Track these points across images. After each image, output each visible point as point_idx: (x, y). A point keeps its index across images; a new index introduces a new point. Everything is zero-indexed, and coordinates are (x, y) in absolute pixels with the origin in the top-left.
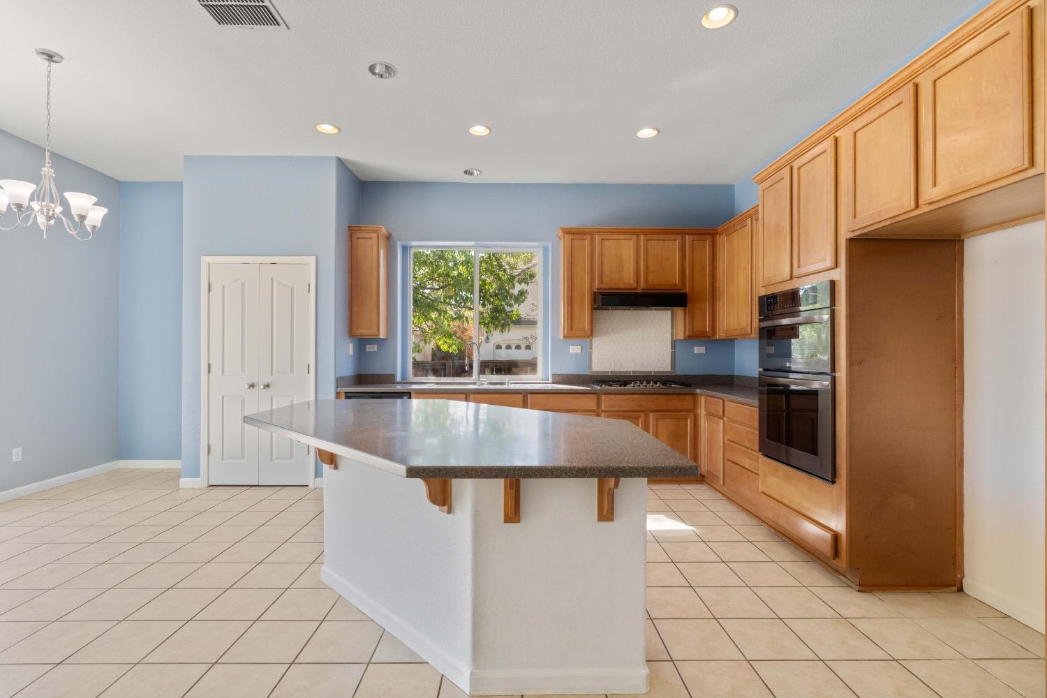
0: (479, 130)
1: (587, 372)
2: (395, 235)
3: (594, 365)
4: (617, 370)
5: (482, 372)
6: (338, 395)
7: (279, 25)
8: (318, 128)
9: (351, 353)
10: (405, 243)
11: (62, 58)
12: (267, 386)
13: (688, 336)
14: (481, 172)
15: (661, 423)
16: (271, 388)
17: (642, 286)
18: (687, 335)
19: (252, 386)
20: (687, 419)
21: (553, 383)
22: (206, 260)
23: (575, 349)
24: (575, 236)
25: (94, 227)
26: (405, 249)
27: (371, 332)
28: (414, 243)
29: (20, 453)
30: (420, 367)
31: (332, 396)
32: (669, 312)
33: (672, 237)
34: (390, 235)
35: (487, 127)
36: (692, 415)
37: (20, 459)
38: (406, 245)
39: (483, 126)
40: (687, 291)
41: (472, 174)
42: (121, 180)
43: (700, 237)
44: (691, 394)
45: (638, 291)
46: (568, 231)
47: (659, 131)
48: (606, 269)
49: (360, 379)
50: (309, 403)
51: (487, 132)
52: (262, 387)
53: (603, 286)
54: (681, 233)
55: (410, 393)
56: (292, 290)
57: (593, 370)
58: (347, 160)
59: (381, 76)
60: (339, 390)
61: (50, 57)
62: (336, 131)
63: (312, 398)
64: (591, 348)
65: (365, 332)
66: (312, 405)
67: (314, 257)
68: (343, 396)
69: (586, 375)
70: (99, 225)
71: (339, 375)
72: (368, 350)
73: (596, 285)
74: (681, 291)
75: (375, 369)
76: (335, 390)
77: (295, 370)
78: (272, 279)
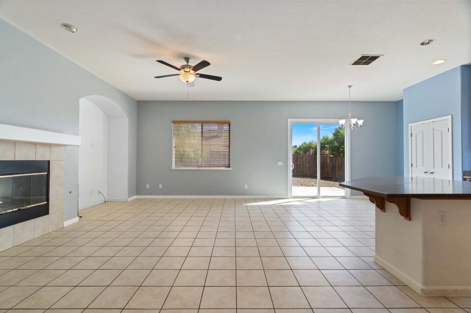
6: (464, 179)
7: (380, 57)
8: (434, 63)
11: (352, 86)
12: (432, 173)
16: (434, 174)
19: (426, 172)
22: (410, 125)
25: (360, 126)
31: (461, 180)
42: (396, 101)
52: (429, 173)
56: (442, 132)
60: (465, 177)
62: (443, 61)
63: (451, 179)
67: (451, 116)
68: (467, 180)
70: (361, 125)
71: (465, 170)
76: (463, 177)
77: (443, 167)
78: (433, 128)
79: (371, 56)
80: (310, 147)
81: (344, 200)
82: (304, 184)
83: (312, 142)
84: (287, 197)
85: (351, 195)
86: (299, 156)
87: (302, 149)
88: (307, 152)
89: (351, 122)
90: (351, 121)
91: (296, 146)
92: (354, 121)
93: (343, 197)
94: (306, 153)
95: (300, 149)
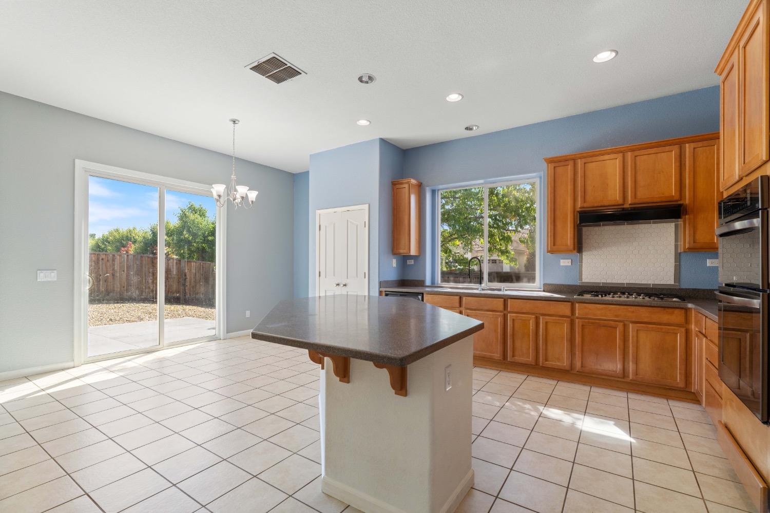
0: (454, 97)
1: (578, 283)
2: (424, 183)
3: (584, 277)
4: (609, 281)
5: (490, 281)
6: (381, 293)
7: (301, 74)
8: (358, 123)
9: (394, 265)
10: (434, 188)
11: (239, 121)
12: (345, 285)
13: (689, 248)
14: (478, 127)
15: (642, 335)
16: (347, 287)
17: (630, 200)
18: (687, 246)
19: (338, 285)
20: (677, 334)
21: (544, 291)
22: (318, 212)
23: (565, 262)
24: (556, 165)
25: (252, 202)
26: (433, 192)
27: (405, 251)
28: (441, 187)
29: (249, 313)
30: (446, 276)
31: (377, 294)
32: (673, 225)
33: (667, 148)
34: (421, 183)
35: (459, 94)
36: (683, 330)
37: (249, 316)
38: (434, 189)
39: (456, 93)
40: (687, 202)
41: (471, 129)
42: (294, 173)
43: (705, 143)
44: (682, 308)
45: (626, 206)
46: (550, 161)
47: (617, 52)
48: (589, 189)
49: (403, 283)
50: (365, 296)
51: (460, 97)
52: (342, 286)
53: (585, 205)
54: (680, 143)
55: (423, 294)
56: (357, 226)
57: (583, 281)
58: (387, 139)
59: (367, 82)
60: (381, 289)
61: (234, 122)
62: (368, 123)
63: (367, 294)
64: (581, 261)
65: (403, 251)
66: (367, 298)
67: (367, 205)
68: (384, 294)
69: (576, 286)
70: (254, 200)
71: (382, 280)
72: (408, 263)
73: (579, 204)
74: (679, 203)
75: (412, 276)
76: (379, 289)
77: (359, 276)
78: (348, 221)
79: (289, 65)
80: (128, 239)
81: (213, 343)
82: (118, 318)
83: (134, 229)
84: (71, 364)
85: (227, 333)
86: (104, 257)
87: (109, 243)
88: (122, 249)
89: (235, 193)
90: (236, 190)
91: (93, 236)
92: (242, 190)
93: (213, 339)
94: (118, 250)
95: (105, 240)
